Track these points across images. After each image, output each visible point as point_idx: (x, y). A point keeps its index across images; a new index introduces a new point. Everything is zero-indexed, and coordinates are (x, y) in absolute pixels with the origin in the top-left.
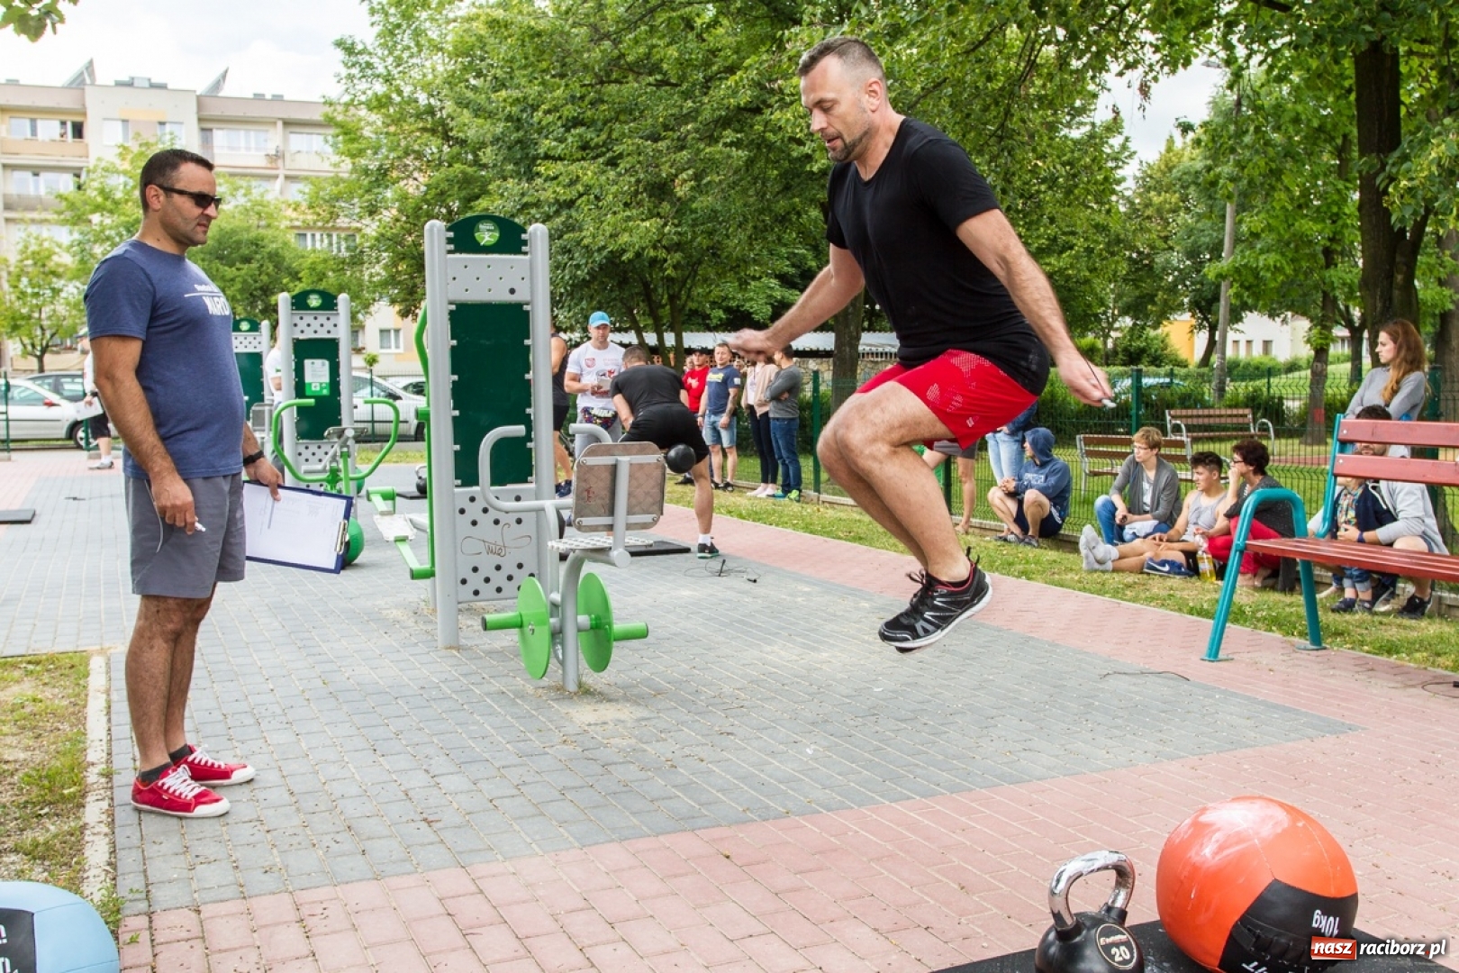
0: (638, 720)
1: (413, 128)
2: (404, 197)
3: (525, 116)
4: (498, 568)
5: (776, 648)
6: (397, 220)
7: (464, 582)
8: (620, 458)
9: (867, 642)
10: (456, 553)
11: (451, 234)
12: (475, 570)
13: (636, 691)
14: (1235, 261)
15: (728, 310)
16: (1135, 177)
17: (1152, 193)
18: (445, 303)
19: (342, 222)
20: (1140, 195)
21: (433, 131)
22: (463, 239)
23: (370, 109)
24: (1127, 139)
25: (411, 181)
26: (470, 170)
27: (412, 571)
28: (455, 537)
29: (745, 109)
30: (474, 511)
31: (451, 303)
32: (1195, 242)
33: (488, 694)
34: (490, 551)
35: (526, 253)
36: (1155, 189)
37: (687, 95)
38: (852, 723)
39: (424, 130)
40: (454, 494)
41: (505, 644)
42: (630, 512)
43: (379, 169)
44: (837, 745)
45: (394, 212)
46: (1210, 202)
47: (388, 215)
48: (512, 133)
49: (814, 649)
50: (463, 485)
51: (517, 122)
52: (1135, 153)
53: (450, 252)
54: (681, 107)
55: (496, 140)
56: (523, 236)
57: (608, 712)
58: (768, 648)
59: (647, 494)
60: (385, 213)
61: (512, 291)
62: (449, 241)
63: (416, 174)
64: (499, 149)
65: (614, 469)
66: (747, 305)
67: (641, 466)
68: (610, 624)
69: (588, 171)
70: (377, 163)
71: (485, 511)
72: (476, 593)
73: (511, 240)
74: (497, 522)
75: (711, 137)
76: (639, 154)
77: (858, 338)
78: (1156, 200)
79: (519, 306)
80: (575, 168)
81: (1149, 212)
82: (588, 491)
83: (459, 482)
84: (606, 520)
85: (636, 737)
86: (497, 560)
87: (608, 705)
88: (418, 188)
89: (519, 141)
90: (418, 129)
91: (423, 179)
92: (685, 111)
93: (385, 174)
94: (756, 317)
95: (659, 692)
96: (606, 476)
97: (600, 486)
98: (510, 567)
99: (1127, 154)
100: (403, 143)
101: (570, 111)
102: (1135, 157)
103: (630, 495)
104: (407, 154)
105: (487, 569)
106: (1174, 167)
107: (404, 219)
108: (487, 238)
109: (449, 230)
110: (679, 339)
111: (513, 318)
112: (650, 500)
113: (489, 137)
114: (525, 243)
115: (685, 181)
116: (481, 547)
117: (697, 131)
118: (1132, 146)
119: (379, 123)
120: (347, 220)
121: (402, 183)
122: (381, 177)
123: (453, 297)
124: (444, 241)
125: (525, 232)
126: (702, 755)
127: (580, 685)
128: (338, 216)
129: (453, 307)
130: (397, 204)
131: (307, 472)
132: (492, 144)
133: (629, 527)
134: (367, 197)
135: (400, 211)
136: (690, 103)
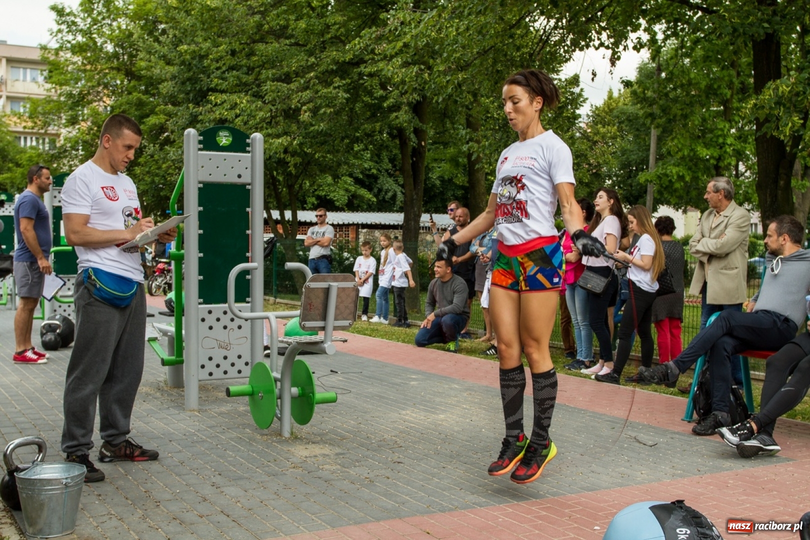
0: (337, 454)
1: (104, 67)
2: (95, 114)
3: (194, 62)
4: (225, 358)
5: (408, 412)
6: (92, 129)
7: (203, 367)
8: (331, 284)
9: (466, 409)
10: (198, 347)
11: (201, 138)
12: (210, 359)
13: (328, 437)
14: (657, 171)
15: (318, 198)
16: (588, 115)
17: (599, 126)
18: (197, 182)
19: (52, 129)
20: (591, 127)
21: (118, 69)
22: (209, 142)
23: (74, 53)
24: (582, 90)
25: (101, 103)
26: (144, 97)
27: (162, 360)
28: (198, 338)
29: (349, 63)
30: (211, 321)
31: (200, 183)
32: (628, 158)
33: (231, 439)
34: (220, 347)
35: (249, 152)
36: (601, 123)
37: (311, 53)
38: (475, 456)
39: (112, 68)
40: (198, 308)
41: (229, 408)
42: (336, 319)
43: (79, 94)
44: (471, 469)
45: (89, 123)
46: (637, 133)
47: (84, 126)
48: (185, 72)
49: (433, 413)
50: (205, 303)
51: (189, 67)
52: (587, 99)
53: (200, 149)
54: (307, 61)
55: (174, 77)
56: (248, 141)
57: (316, 450)
58: (404, 412)
59: (347, 307)
60: (83, 123)
61: (239, 176)
62: (200, 142)
63: (105, 99)
64: (176, 83)
65: (327, 291)
66: (332, 195)
67: (344, 289)
68: (313, 394)
69: (243, 100)
70: (78, 90)
71: (232, 320)
72: (211, 374)
73: (240, 144)
74: (225, 327)
75: (326, 81)
76: (278, 92)
77: (420, 216)
78: (602, 130)
79: (244, 186)
80: (235, 98)
81: (596, 138)
82: (310, 304)
83: (202, 300)
84: (320, 324)
85: (340, 465)
86: (224, 352)
87: (313, 445)
88: (106, 107)
89: (189, 79)
90: (107, 68)
91: (109, 102)
92: (309, 63)
93: (84, 98)
94: (337, 204)
95: (344, 438)
96: (321, 295)
97: (318, 302)
98: (233, 358)
99: (582, 99)
100: (97, 77)
101: (230, 61)
102: (587, 101)
103: (337, 308)
104: (99, 85)
105: (218, 359)
106: (613, 109)
107: (96, 129)
108: (224, 141)
109: (200, 135)
110: (294, 215)
111: (240, 193)
112: (348, 311)
113: (169, 76)
114: (248, 145)
115: (305, 112)
116: (215, 344)
117: (317, 77)
118: (585, 95)
119: (80, 63)
120: (56, 128)
121: (95, 104)
122: (80, 100)
123: (201, 179)
124: (197, 142)
125: (249, 138)
126: (387, 475)
127: (292, 433)
128: (49, 125)
129: (201, 185)
130: (91, 119)
131: (61, 297)
132: (171, 79)
133: (336, 328)
134: (70, 113)
135: (93, 123)
136: (313, 60)
